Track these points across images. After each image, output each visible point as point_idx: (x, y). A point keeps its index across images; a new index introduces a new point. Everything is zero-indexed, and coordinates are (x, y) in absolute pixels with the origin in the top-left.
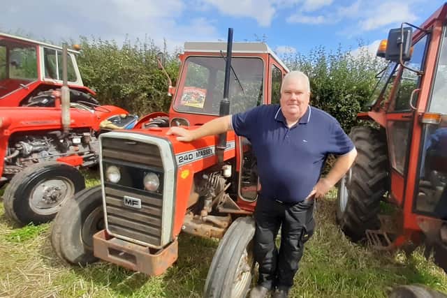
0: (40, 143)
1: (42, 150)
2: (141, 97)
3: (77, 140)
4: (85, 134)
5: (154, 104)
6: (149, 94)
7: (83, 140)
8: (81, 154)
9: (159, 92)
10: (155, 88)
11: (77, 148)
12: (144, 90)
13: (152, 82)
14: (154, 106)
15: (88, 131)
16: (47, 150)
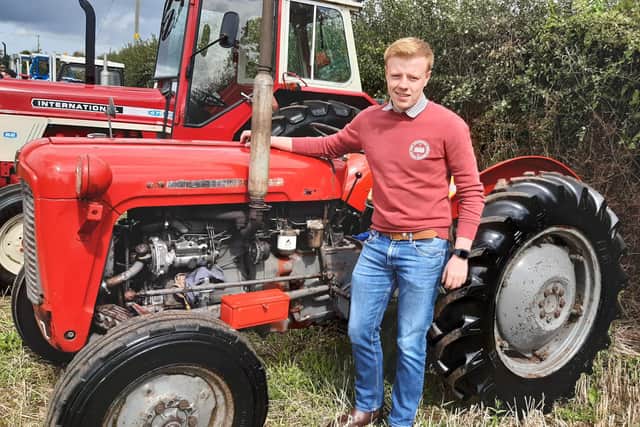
0: (195, 246)
1: (199, 266)
2: (488, 115)
3: (287, 242)
4: (310, 223)
5: (526, 134)
6: (514, 103)
7: (303, 241)
8: (295, 285)
9: (544, 93)
10: (533, 81)
11: (287, 265)
12: (502, 90)
13: (526, 62)
14: (524, 139)
15: (319, 216)
16: (209, 265)
